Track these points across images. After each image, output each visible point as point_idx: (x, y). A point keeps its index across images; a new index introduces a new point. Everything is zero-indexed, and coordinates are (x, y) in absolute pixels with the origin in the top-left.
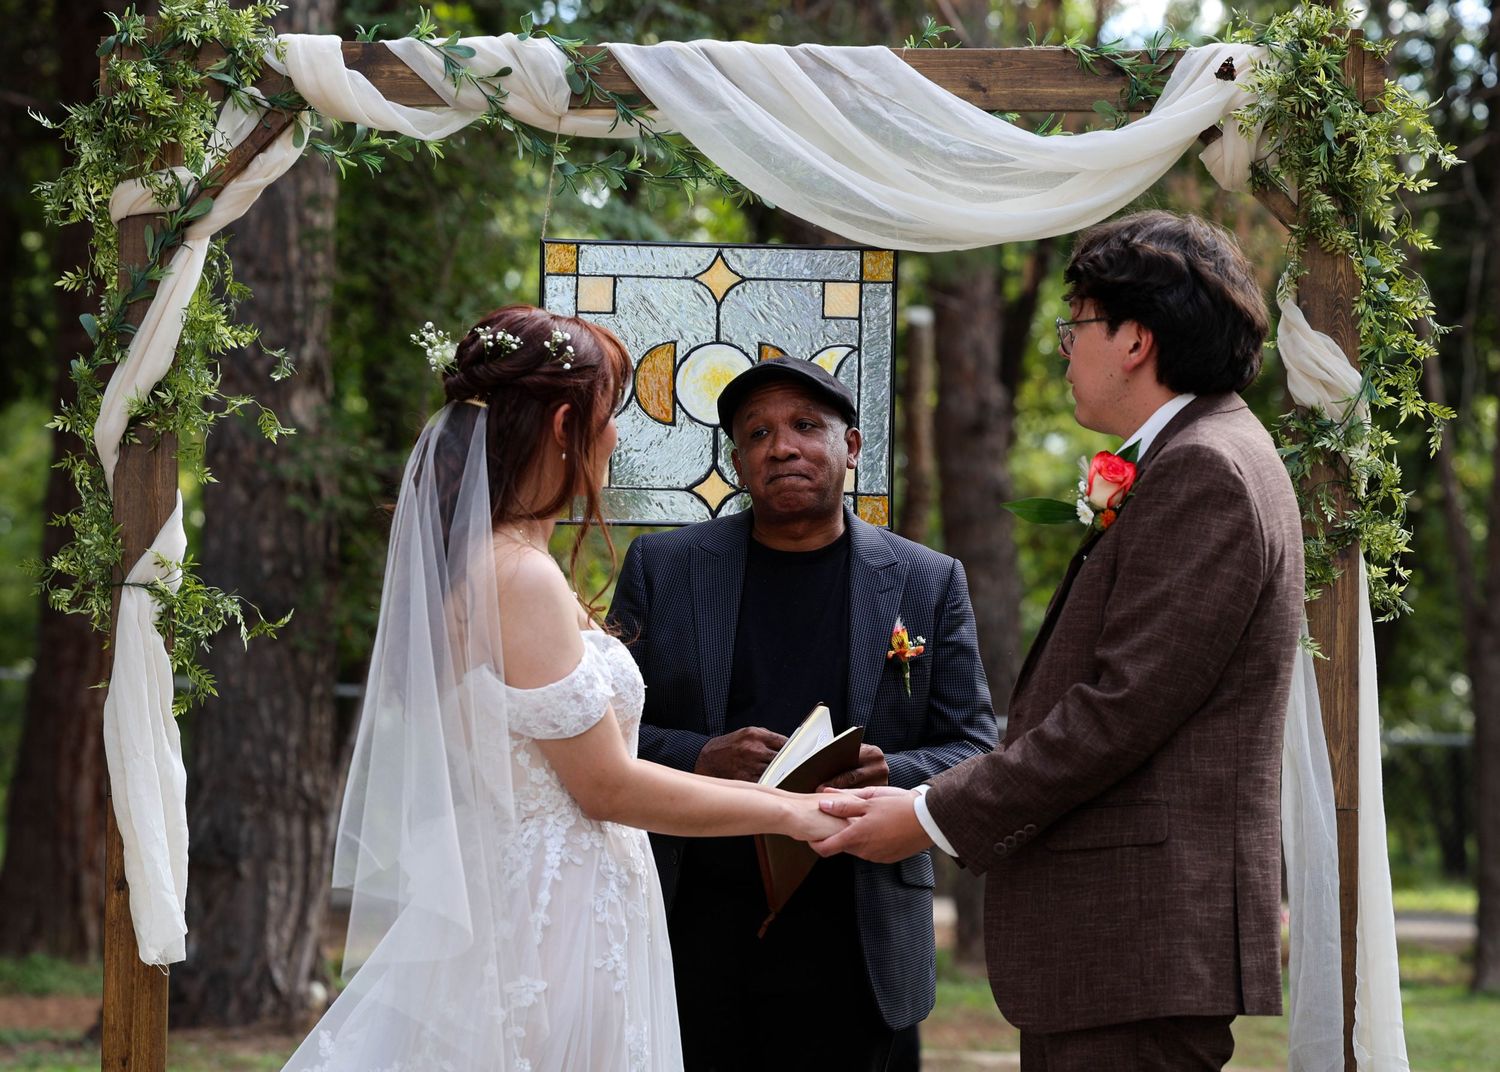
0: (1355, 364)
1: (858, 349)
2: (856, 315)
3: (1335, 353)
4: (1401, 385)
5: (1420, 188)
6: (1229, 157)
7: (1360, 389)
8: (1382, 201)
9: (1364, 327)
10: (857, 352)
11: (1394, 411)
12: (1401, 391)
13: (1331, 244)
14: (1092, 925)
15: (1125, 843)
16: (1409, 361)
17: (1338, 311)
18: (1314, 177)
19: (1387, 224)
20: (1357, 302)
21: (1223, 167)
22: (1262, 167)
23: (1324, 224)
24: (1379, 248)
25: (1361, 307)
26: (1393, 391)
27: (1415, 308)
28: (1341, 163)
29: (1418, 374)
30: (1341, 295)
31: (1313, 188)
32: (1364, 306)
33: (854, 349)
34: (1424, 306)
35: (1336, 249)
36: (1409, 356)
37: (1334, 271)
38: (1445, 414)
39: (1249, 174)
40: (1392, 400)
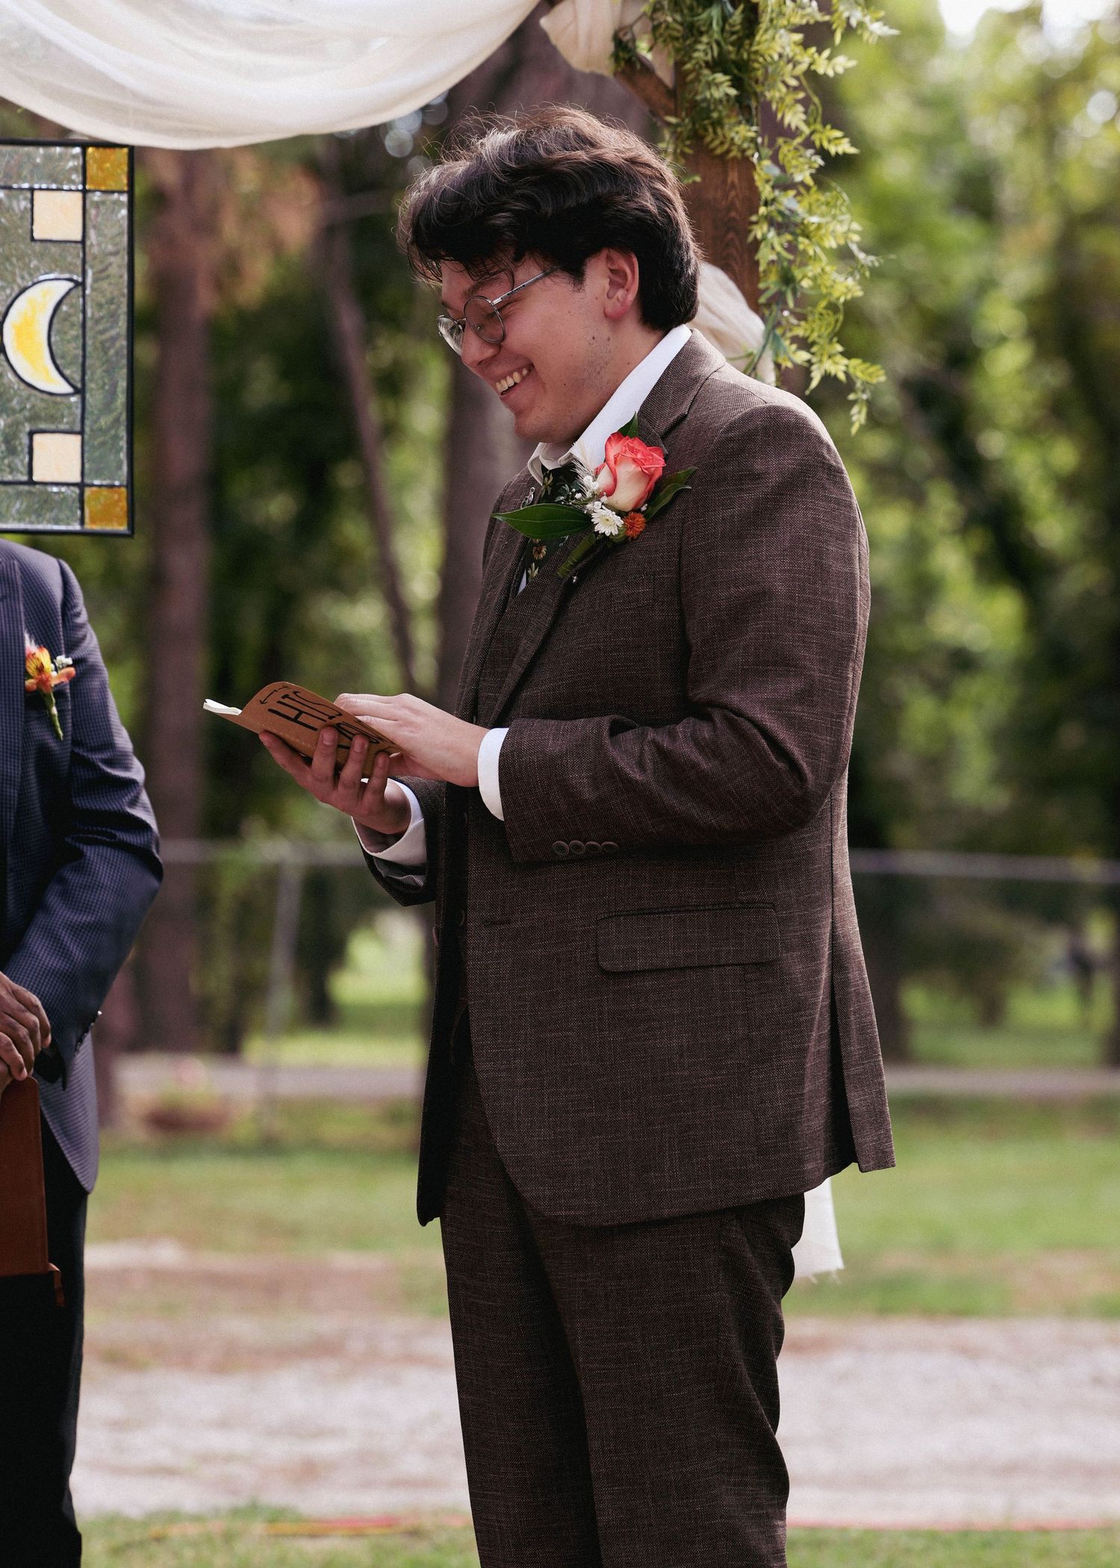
0: (755, 306)
1: (82, 285)
2: (79, 237)
3: (729, 292)
4: (814, 336)
5: (834, 69)
6: (584, 22)
7: (762, 341)
8: (787, 86)
9: (765, 256)
10: (80, 288)
11: (806, 371)
12: (813, 343)
13: (722, 143)
14: (686, 1073)
15: (723, 962)
16: (823, 304)
17: (731, 235)
18: (703, 52)
19: (794, 117)
20: (756, 223)
21: (577, 36)
22: (628, 37)
23: (715, 115)
24: (785, 149)
25: (759, 231)
26: (805, 344)
27: (833, 231)
28: (733, 33)
29: (837, 321)
30: (733, 214)
31: (701, 67)
32: (765, 227)
33: (77, 284)
34: (845, 228)
35: (728, 151)
36: (823, 296)
37: (724, 181)
38: (870, 375)
39: (611, 47)
40: (802, 356)
